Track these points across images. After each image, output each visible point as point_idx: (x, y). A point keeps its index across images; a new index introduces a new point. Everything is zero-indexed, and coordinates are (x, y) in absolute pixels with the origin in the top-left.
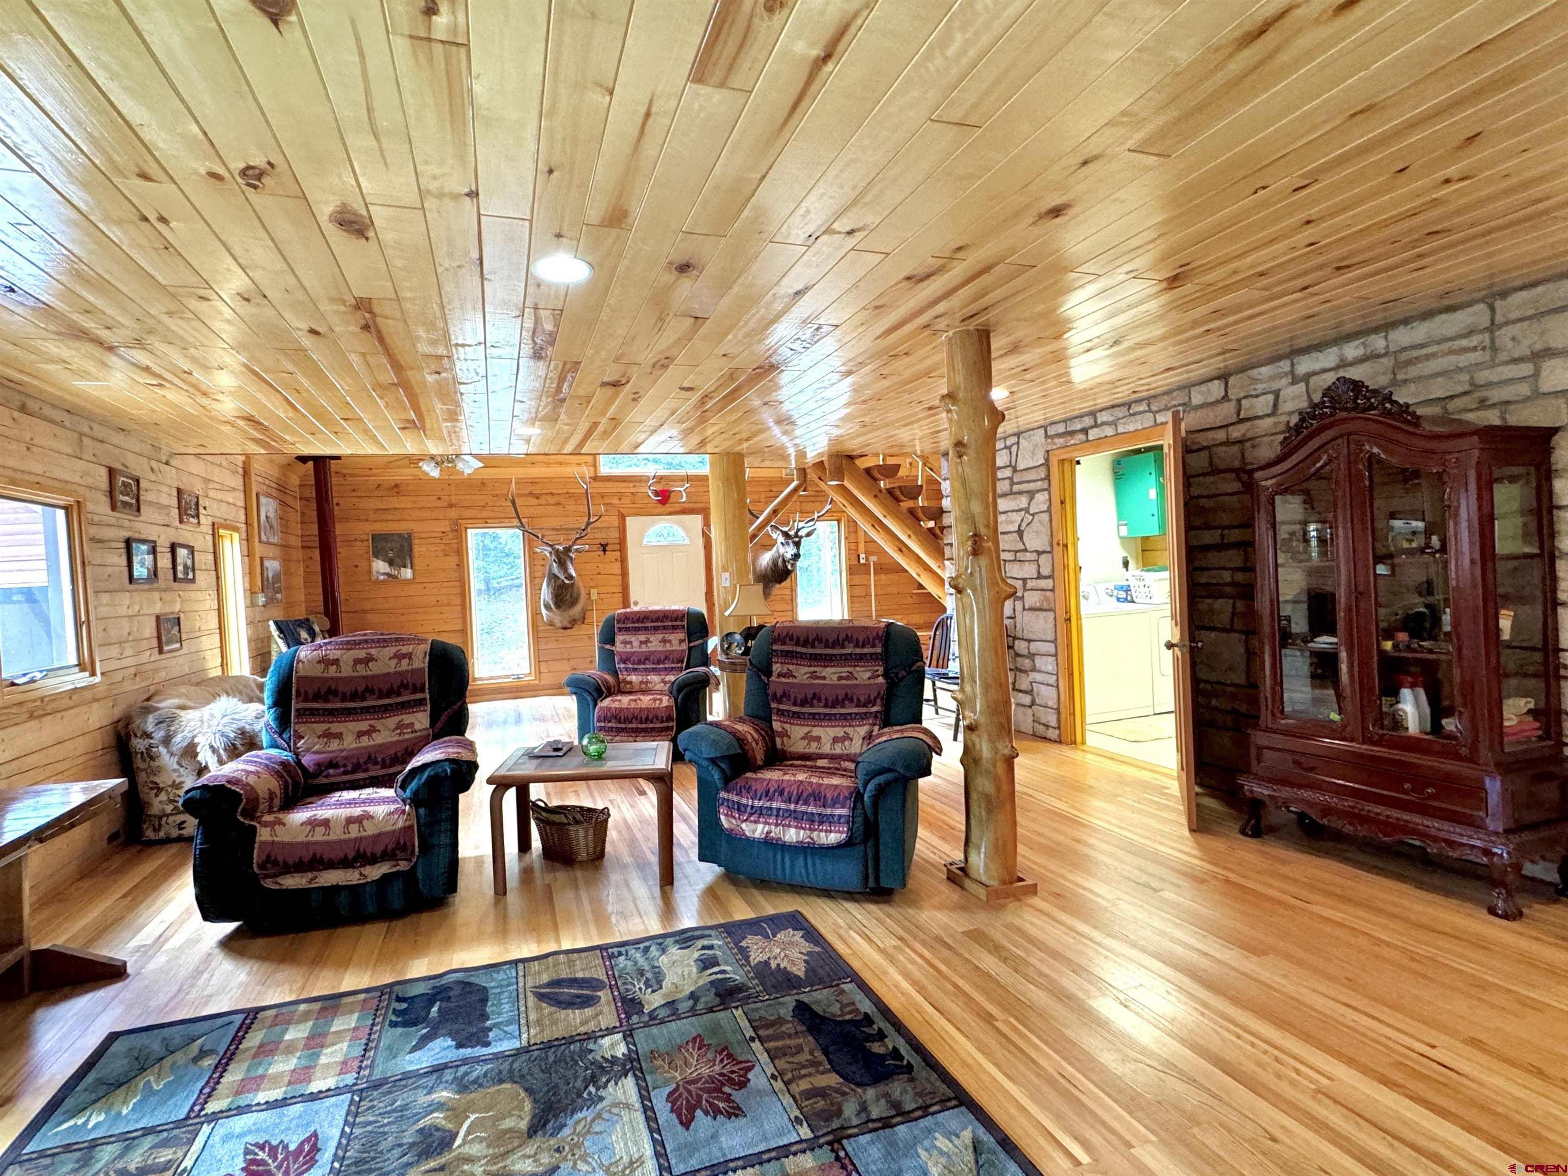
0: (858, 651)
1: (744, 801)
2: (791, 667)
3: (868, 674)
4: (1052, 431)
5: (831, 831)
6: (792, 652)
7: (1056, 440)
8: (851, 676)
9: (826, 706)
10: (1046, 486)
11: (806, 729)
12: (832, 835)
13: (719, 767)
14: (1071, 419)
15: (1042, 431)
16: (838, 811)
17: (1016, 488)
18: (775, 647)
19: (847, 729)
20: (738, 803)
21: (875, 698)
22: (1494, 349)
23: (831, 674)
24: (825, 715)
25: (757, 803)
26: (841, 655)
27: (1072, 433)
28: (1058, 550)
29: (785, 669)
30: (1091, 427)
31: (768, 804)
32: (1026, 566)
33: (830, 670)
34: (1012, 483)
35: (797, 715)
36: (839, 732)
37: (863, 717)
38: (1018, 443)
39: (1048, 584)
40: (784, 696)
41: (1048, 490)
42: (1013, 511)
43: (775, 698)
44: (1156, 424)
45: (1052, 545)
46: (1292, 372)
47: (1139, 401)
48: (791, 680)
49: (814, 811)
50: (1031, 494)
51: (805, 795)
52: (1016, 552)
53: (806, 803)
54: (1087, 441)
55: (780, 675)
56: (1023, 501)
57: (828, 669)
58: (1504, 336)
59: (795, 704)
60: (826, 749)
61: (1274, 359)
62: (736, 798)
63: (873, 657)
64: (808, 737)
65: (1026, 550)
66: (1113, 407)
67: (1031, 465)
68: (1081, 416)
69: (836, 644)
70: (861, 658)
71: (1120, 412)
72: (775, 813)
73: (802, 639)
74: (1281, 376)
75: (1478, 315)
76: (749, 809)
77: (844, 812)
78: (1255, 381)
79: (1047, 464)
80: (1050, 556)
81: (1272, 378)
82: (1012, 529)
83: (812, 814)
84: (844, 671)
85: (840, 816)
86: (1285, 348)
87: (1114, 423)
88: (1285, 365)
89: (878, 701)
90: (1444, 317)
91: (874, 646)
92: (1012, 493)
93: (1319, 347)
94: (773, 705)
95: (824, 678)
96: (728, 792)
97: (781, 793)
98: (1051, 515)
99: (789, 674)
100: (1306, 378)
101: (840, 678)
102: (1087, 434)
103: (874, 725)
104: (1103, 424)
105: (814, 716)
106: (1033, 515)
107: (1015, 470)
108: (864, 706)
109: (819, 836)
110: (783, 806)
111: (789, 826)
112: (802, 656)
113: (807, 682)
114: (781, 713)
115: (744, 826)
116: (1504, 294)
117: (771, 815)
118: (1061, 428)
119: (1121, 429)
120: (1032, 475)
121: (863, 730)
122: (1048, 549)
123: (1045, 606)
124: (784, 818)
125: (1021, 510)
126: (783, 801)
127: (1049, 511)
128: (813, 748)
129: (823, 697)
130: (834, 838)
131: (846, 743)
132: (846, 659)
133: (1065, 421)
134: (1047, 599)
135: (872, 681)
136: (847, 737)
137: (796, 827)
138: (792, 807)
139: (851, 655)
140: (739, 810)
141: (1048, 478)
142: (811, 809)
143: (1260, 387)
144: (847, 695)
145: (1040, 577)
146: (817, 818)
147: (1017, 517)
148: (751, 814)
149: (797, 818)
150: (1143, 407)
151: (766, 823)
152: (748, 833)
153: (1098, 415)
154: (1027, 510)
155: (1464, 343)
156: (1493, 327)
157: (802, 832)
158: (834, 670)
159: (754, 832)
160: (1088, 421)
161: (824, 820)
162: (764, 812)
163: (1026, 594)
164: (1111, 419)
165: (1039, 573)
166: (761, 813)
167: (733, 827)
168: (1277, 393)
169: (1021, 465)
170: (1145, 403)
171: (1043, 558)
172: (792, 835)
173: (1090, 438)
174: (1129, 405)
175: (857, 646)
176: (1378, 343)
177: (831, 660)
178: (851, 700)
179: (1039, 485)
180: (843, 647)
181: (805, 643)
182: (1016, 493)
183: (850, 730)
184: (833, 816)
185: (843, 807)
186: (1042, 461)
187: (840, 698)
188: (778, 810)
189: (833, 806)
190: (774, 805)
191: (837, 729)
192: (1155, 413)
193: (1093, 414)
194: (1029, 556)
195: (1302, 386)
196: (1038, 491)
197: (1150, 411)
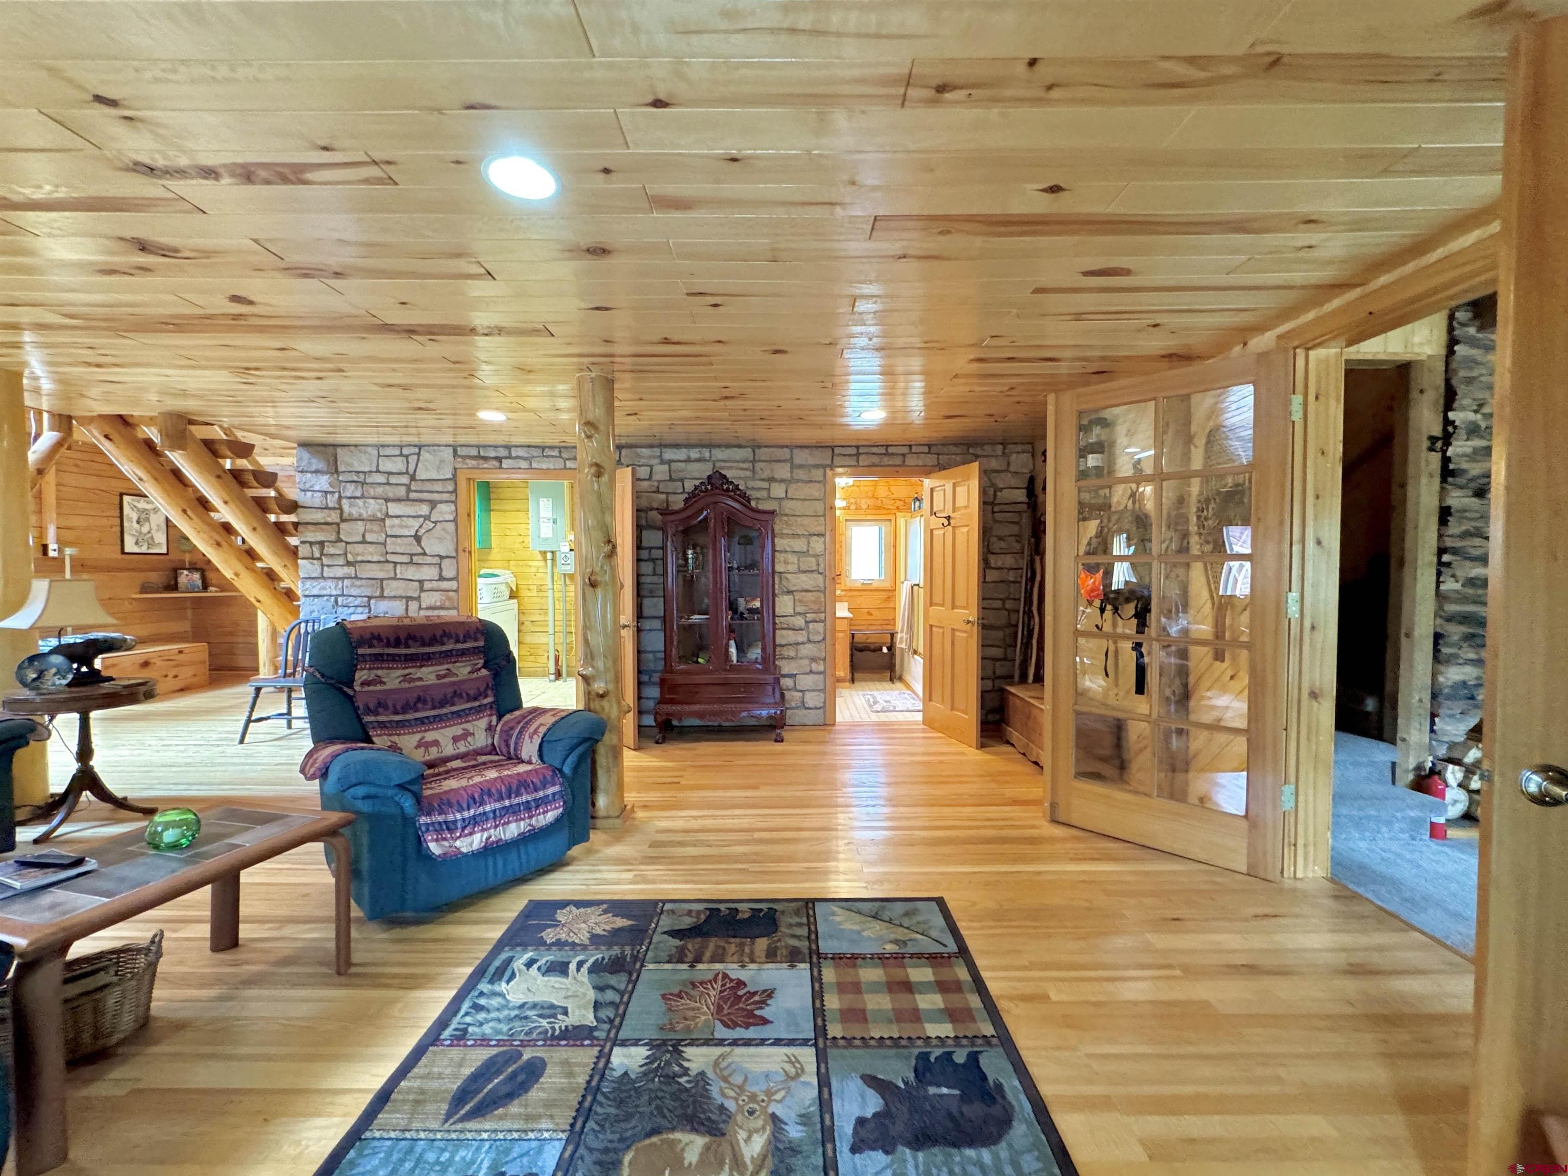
0: (460, 646)
1: (451, 817)
2: (380, 672)
3: (469, 669)
4: (461, 451)
5: (547, 812)
6: (381, 655)
7: (468, 461)
8: (449, 673)
9: (434, 708)
10: (453, 498)
11: (418, 737)
12: (550, 814)
13: (410, 791)
14: (485, 446)
15: (451, 450)
16: (550, 791)
17: (413, 495)
18: (361, 651)
19: (465, 726)
20: (445, 822)
21: (486, 689)
22: (753, 470)
23: (428, 675)
24: (435, 717)
25: (466, 814)
26: (441, 652)
27: (485, 459)
28: (463, 557)
29: (372, 675)
30: (506, 458)
31: (481, 810)
32: (425, 569)
33: (425, 670)
34: (409, 490)
35: (400, 725)
36: (457, 730)
37: (479, 710)
38: (419, 454)
39: (453, 585)
40: (381, 705)
41: (455, 502)
42: (409, 516)
43: (369, 711)
44: (565, 468)
45: (457, 551)
46: (661, 456)
47: (552, 448)
48: (379, 687)
49: (529, 798)
50: (433, 504)
51: (514, 788)
52: (412, 555)
53: (518, 794)
54: (501, 468)
55: (364, 683)
56: (424, 509)
57: (424, 669)
58: (759, 466)
59: (396, 713)
60: (449, 750)
61: (651, 446)
62: (441, 819)
63: (475, 651)
64: (424, 745)
65: (425, 554)
66: (529, 446)
67: (435, 476)
68: (496, 447)
69: (433, 641)
70: (463, 653)
71: (535, 452)
72: (492, 815)
73: (392, 640)
74: (654, 457)
75: (746, 453)
76: (459, 825)
77: (556, 788)
78: (638, 456)
79: (454, 478)
80: (454, 561)
81: (650, 457)
82: (406, 532)
83: (528, 802)
84: (442, 669)
85: (554, 794)
86: (657, 442)
87: (528, 459)
88: (657, 451)
89: (489, 692)
90: (735, 449)
91: (476, 640)
92: (408, 499)
93: (677, 446)
94: (367, 719)
95: (420, 679)
96: (429, 814)
97: (490, 794)
98: (456, 525)
99: (379, 681)
100: (670, 462)
101: (439, 677)
102: (501, 462)
103: (491, 715)
104: (517, 457)
105: (422, 721)
106: (435, 523)
107: (413, 478)
108: (475, 699)
109: (537, 821)
110: (498, 805)
111: (509, 822)
112: (394, 658)
113: (399, 686)
114: (382, 725)
115: (458, 843)
116: (760, 447)
117: (487, 820)
118: (474, 452)
119: (535, 465)
120: (438, 487)
121: (483, 723)
122: (454, 554)
123: (447, 604)
124: (502, 817)
125: (420, 516)
126: (496, 801)
127: (455, 520)
128: (434, 753)
129: (428, 699)
130: (551, 816)
131: (469, 739)
132: (447, 656)
133: (478, 447)
134: (449, 599)
135: (475, 675)
136: (466, 734)
137: (516, 821)
138: (507, 803)
139: (451, 651)
140: (448, 829)
141: (455, 491)
142: (525, 798)
143: (643, 461)
144: (455, 692)
145: (441, 578)
146: (533, 804)
147: (416, 523)
148: (464, 828)
149: (513, 811)
150: (555, 453)
151: (483, 830)
152: (464, 850)
153: (513, 449)
154: (427, 518)
155: (741, 465)
156: (754, 461)
157: (522, 823)
158: (431, 669)
159: (471, 844)
160: (502, 452)
161: (540, 803)
162: (478, 819)
163: (423, 595)
164: (526, 455)
165: (440, 575)
166: (474, 822)
167: (446, 850)
168: (651, 467)
169: (422, 474)
170: (557, 450)
171: (446, 563)
172: (512, 830)
173: (504, 466)
174: (543, 448)
175: (457, 641)
176: (706, 453)
177: (429, 659)
178: (461, 696)
179: (445, 496)
180: (443, 644)
181: (397, 643)
182: (414, 500)
183: (468, 726)
184: (547, 796)
185: (553, 785)
186: (449, 476)
187: (449, 696)
188: (494, 811)
189: (544, 788)
190: (488, 808)
191: (454, 728)
192: (565, 460)
193: (508, 447)
194: (428, 560)
195: (666, 467)
196: (441, 502)
197: (560, 457)
